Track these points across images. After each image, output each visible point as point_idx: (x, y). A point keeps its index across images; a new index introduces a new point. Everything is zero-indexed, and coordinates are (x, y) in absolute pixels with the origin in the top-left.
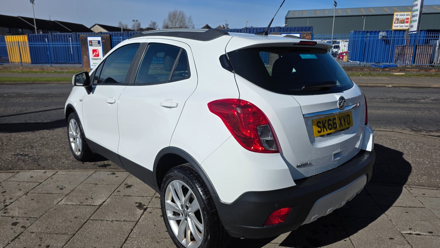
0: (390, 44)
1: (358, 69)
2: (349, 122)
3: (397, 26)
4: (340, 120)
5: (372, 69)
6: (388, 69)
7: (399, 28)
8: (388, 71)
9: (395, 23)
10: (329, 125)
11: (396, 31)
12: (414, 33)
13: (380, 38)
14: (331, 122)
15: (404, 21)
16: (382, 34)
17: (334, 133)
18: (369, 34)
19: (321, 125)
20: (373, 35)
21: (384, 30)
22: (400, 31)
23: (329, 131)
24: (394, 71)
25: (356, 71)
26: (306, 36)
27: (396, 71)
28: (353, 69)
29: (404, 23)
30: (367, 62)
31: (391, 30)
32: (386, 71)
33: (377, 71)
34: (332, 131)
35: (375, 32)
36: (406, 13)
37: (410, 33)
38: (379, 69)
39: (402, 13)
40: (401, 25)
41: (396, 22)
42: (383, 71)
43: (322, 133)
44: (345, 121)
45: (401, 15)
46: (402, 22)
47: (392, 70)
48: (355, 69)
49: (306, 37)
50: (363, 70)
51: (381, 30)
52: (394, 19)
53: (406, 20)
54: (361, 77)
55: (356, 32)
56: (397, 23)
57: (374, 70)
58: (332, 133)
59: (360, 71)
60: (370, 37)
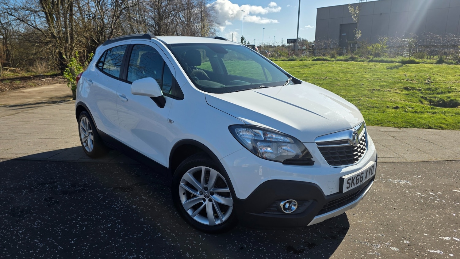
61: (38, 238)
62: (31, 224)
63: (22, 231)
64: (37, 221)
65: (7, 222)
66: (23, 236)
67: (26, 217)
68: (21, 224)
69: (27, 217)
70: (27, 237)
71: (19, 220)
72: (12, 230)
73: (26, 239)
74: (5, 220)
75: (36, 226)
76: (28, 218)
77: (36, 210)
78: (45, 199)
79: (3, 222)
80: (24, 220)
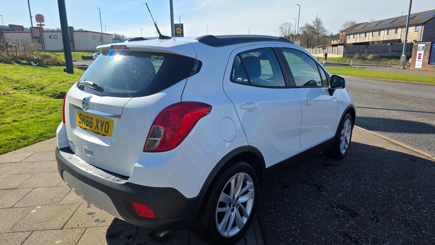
2: (107, 130)
4: (97, 123)
10: (87, 121)
14: (88, 120)
17: (89, 130)
19: (82, 118)
23: (85, 127)
34: (88, 128)
43: (81, 125)
44: (102, 126)
58: (87, 130)
61: (417, 201)
62: (413, 211)
63: (423, 211)
64: (407, 210)
65: (428, 225)
66: (426, 208)
67: (411, 218)
68: (419, 215)
69: (409, 218)
70: (424, 205)
71: (418, 220)
72: (430, 216)
73: (425, 205)
74: (429, 228)
75: (411, 207)
76: (410, 216)
77: (397, 217)
78: (378, 221)
79: (431, 227)
80: (414, 217)
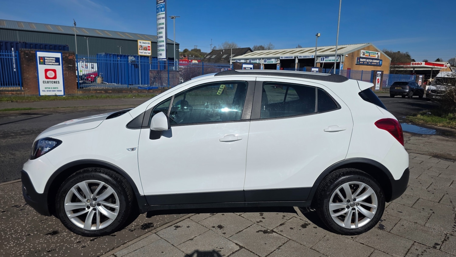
0: (138, 68)
1: (127, 91)
3: (142, 53)
5: (139, 91)
6: (152, 91)
7: (143, 54)
8: (152, 92)
9: (140, 50)
11: (141, 56)
12: (163, 60)
13: (129, 61)
15: (146, 48)
16: (131, 58)
18: (119, 58)
20: (123, 59)
21: (132, 55)
22: (145, 56)
24: (157, 92)
25: (126, 93)
26: (69, 55)
27: (158, 92)
28: (123, 91)
29: (147, 50)
30: (122, 84)
31: (138, 55)
32: (151, 92)
33: (143, 92)
35: (125, 56)
36: (147, 42)
37: (159, 60)
38: (145, 91)
39: (144, 41)
40: (145, 51)
41: (141, 48)
42: (148, 92)
45: (143, 43)
46: (145, 49)
47: (155, 91)
48: (125, 91)
49: (68, 57)
50: (132, 92)
51: (129, 55)
52: (139, 46)
53: (148, 48)
54: (134, 98)
55: (107, 54)
56: (142, 50)
57: (141, 92)
59: (129, 93)
60: (121, 61)
